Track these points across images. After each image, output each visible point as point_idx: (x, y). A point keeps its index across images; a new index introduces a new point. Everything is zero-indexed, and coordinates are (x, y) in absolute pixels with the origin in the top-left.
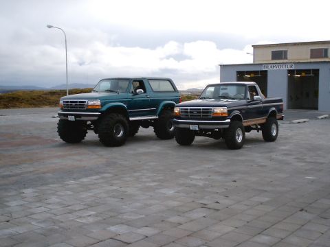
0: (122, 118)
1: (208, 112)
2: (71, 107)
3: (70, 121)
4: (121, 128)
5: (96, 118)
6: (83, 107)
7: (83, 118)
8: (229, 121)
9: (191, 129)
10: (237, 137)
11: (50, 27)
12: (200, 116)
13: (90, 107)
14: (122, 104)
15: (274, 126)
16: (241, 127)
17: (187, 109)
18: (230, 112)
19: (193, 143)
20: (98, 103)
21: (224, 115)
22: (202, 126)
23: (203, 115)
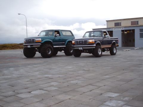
0: (50, 46)
1: (86, 42)
2: (29, 42)
3: (29, 48)
4: (50, 50)
5: (39, 46)
6: (34, 42)
7: (34, 46)
8: (95, 45)
9: (79, 49)
10: (99, 52)
11: (19, 14)
12: (83, 43)
13: (37, 42)
14: (50, 40)
15: (115, 49)
16: (101, 48)
17: (78, 41)
18: (95, 42)
20: (40, 39)
21: (93, 43)
22: (84, 48)
23: (84, 43)
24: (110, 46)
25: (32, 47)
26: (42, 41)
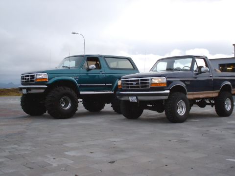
0: (69, 91)
1: (146, 83)
2: (25, 82)
4: (70, 101)
5: (42, 91)
6: (33, 81)
7: (33, 91)
8: (168, 91)
9: (131, 101)
11: (74, 33)
12: (138, 87)
13: (38, 81)
15: (228, 101)
16: (185, 100)
17: (128, 81)
18: (169, 83)
19: (142, 116)
20: (45, 76)
21: (162, 85)
22: (140, 98)
23: (142, 87)
24: (214, 94)
25: (29, 92)
26: (49, 79)
